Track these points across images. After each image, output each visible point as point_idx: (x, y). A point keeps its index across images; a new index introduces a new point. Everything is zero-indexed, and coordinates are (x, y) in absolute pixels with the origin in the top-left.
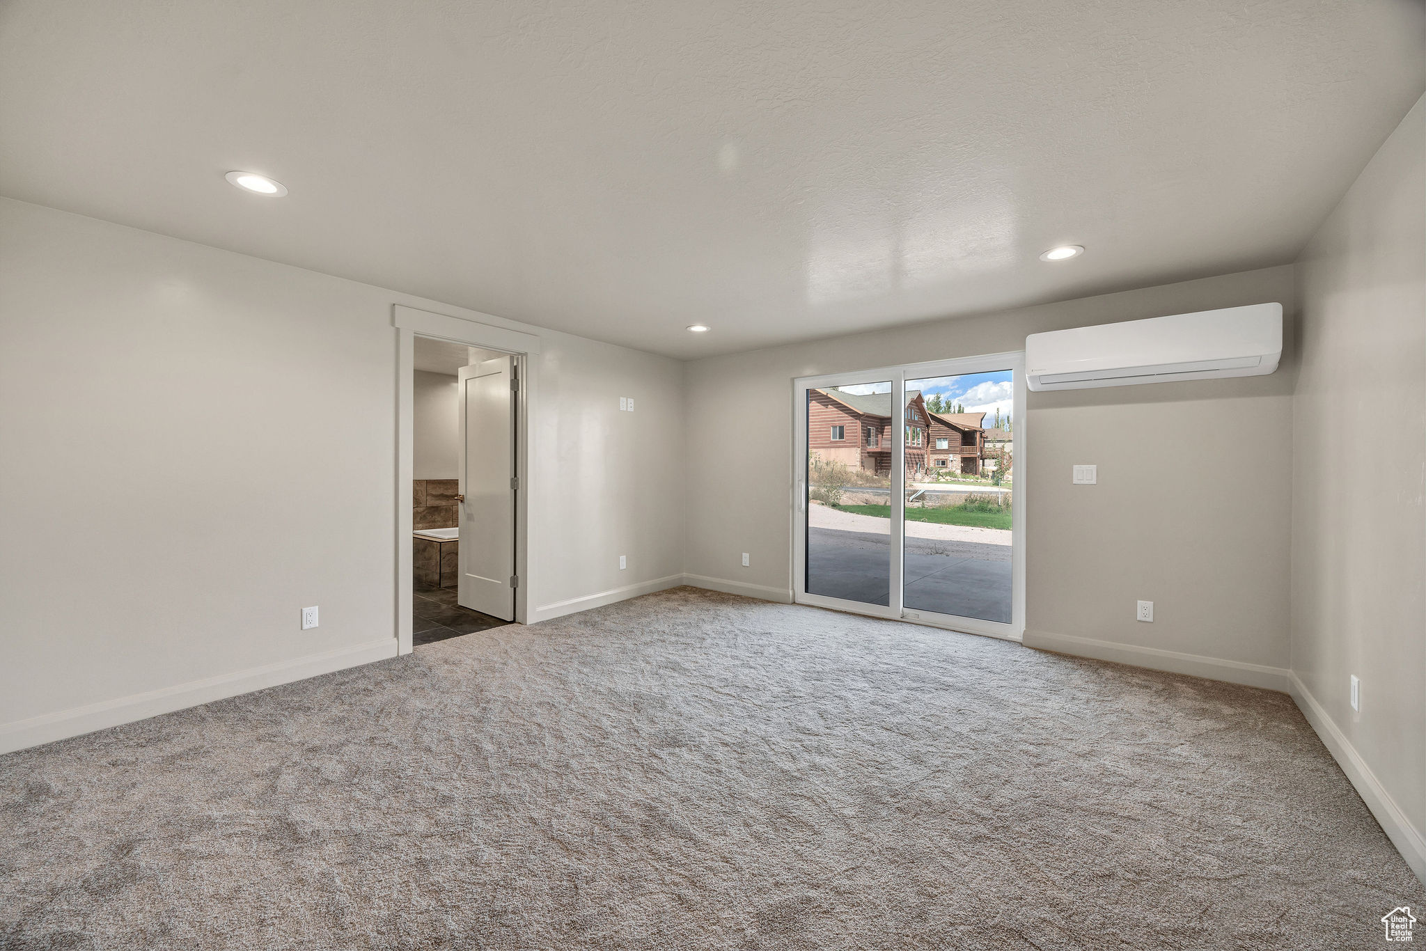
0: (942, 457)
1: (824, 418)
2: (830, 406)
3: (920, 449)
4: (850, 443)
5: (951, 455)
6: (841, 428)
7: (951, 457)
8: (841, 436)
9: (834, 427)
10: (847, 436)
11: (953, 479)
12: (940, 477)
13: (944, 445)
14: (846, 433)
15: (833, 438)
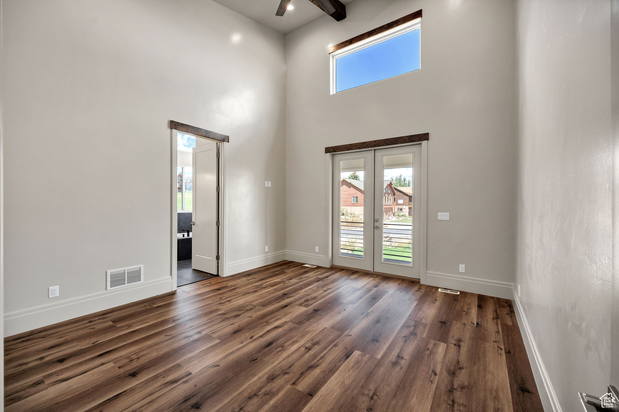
0: (400, 207)
1: (349, 193)
2: (351, 188)
3: (391, 205)
4: (360, 204)
5: (404, 206)
6: (357, 197)
7: (404, 207)
8: (357, 201)
9: (354, 197)
10: (359, 201)
11: (405, 218)
12: (400, 217)
13: (401, 201)
14: (359, 200)
15: (353, 202)
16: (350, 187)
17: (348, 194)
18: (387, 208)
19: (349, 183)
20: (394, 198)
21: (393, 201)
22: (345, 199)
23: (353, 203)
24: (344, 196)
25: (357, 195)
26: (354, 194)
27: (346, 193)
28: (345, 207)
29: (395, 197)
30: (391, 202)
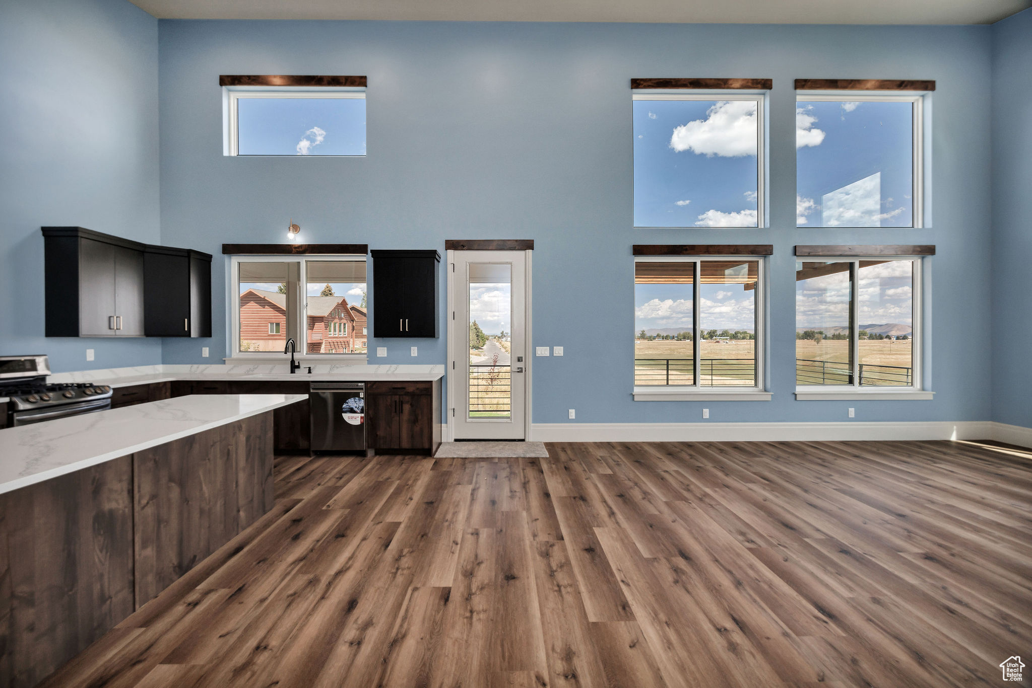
16: (264, 306)
17: (259, 318)
18: (337, 342)
19: (260, 298)
20: (353, 327)
21: (351, 331)
22: (255, 326)
23: (269, 333)
24: (252, 321)
25: (277, 321)
26: (272, 318)
27: (257, 316)
28: (254, 341)
29: (354, 324)
30: (346, 333)
